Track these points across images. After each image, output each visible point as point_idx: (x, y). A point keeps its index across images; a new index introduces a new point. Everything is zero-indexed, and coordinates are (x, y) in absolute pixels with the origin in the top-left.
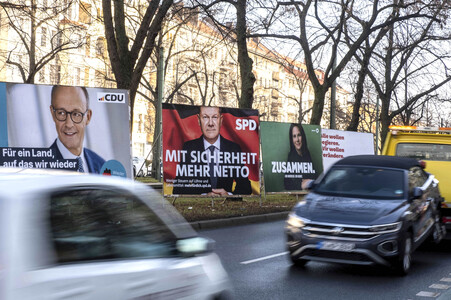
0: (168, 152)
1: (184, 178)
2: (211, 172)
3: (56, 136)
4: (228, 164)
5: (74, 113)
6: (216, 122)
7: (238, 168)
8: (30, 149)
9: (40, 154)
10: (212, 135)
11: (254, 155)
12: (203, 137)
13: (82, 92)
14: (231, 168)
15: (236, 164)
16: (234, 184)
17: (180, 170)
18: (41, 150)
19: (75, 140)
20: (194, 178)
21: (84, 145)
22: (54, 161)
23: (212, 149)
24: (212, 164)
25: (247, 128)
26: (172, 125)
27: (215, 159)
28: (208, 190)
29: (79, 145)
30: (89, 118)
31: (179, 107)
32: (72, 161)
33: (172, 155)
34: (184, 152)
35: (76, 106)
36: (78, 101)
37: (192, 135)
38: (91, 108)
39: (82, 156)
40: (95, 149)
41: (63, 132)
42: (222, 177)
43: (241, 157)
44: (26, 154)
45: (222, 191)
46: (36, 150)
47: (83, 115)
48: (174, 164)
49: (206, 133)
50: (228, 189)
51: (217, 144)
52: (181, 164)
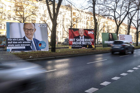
0: (70, 39)
1: (74, 45)
2: (82, 43)
3: (25, 35)
4: (86, 42)
5: (30, 29)
6: (83, 32)
7: (89, 42)
8: (17, 39)
9: (20, 40)
10: (82, 35)
11: (93, 39)
12: (79, 36)
13: (33, 25)
14: (87, 42)
15: (88, 41)
16: (88, 46)
17: (73, 43)
18: (20, 39)
19: (31, 36)
20: (77, 45)
21: (33, 37)
22: (24, 41)
23: (82, 38)
24: (82, 42)
25: (91, 33)
26: (71, 33)
27: (83, 40)
28: (81, 48)
29: (32, 37)
30: (35, 31)
31: (73, 29)
32: (30, 41)
33: (71, 40)
34: (75, 39)
35: (31, 28)
36: (32, 27)
37: (76, 35)
38: (35, 28)
39: (33, 40)
40: (36, 38)
41: (27, 34)
42: (85, 45)
43: (90, 40)
44: (15, 40)
45: (85, 48)
46: (18, 39)
47: (33, 30)
48: (72, 42)
49: (80, 35)
50: (86, 47)
51: (83, 37)
52: (74, 42)
